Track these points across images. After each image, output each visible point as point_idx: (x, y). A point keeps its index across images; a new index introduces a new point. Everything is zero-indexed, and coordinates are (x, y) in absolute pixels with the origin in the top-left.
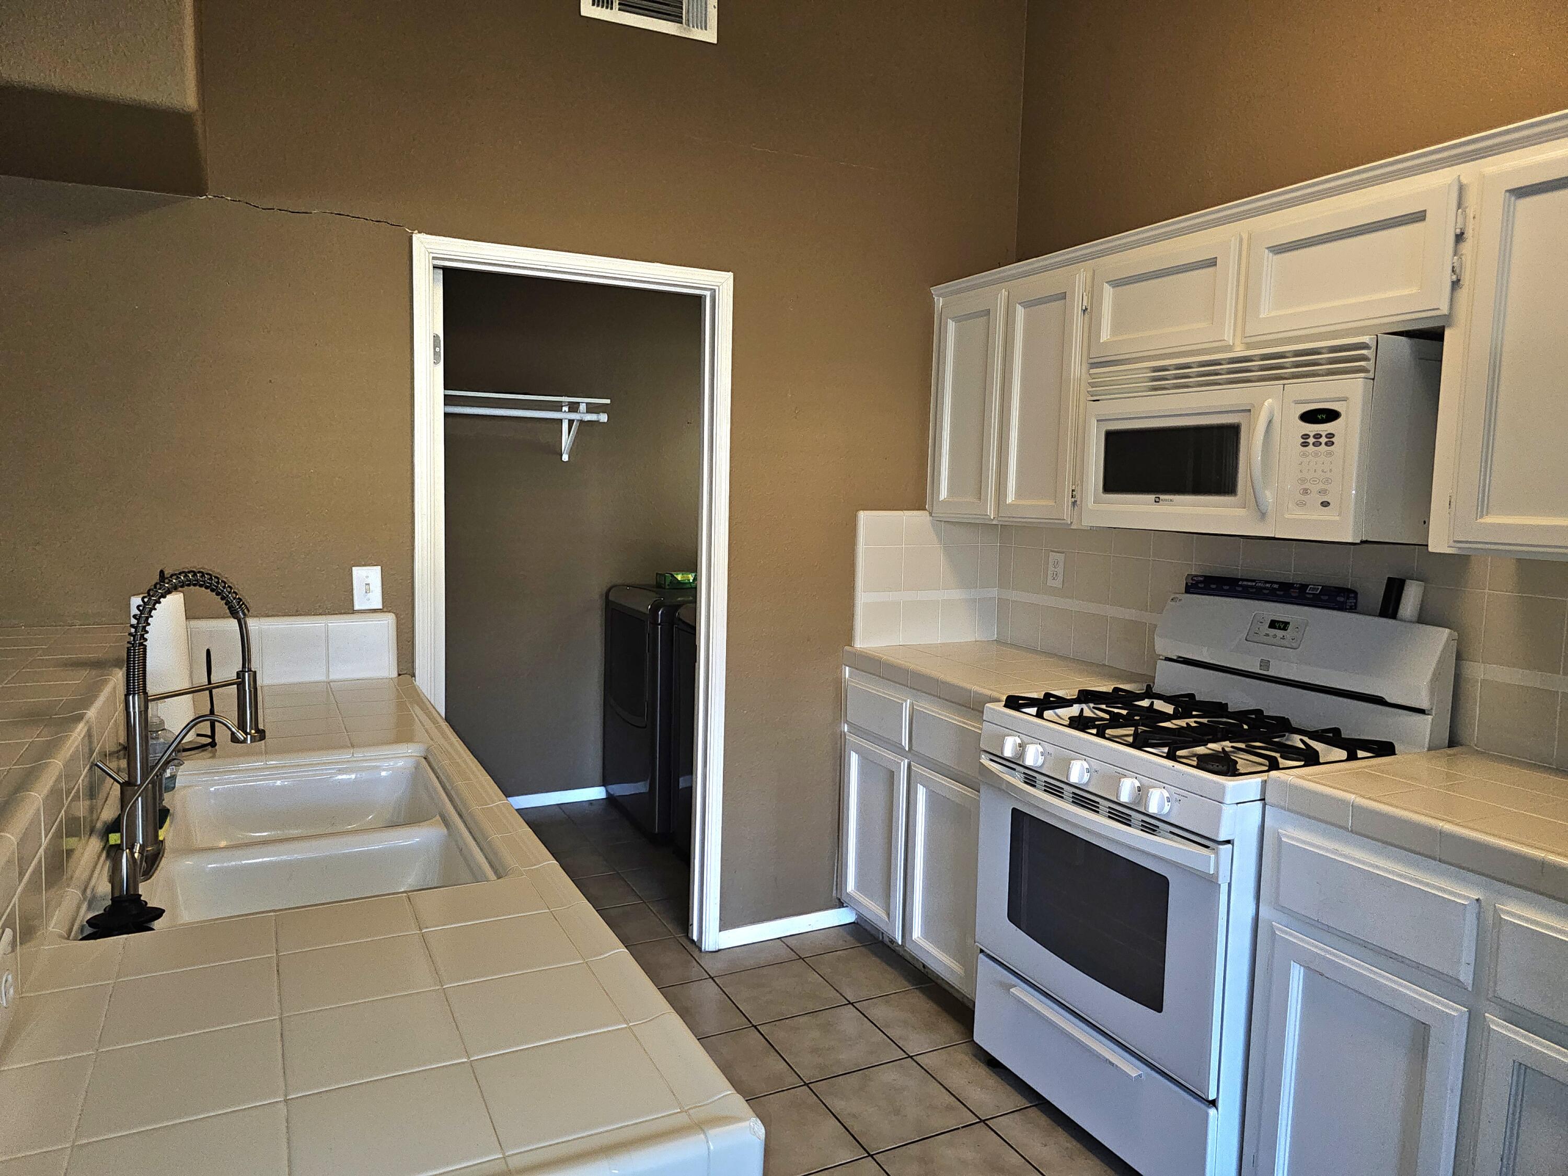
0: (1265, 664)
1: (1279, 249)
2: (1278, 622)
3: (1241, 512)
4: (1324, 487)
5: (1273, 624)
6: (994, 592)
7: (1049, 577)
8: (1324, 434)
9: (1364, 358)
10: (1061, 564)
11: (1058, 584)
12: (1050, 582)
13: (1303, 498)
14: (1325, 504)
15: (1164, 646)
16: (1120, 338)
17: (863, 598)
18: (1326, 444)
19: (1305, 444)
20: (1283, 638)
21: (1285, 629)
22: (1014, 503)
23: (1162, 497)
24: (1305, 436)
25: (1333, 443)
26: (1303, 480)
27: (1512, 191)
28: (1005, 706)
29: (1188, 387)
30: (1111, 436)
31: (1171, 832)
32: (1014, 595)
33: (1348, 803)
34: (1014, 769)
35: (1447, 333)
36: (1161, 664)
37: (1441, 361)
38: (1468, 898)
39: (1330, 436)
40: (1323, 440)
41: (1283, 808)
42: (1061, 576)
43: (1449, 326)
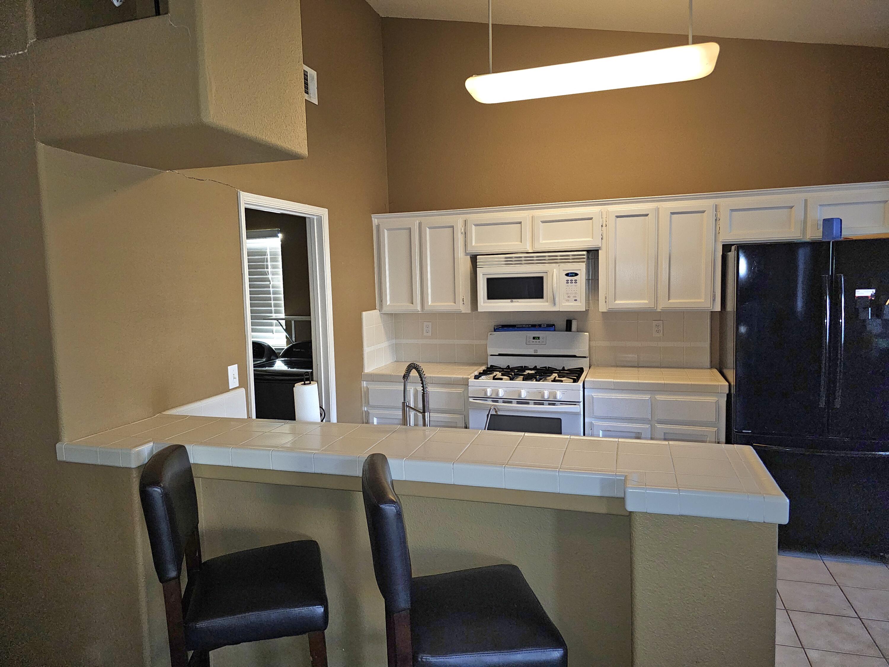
0: (536, 351)
1: (543, 222)
2: (536, 337)
3: (547, 304)
4: (575, 295)
5: (534, 338)
6: (394, 341)
7: (424, 332)
8: (574, 280)
9: (584, 258)
10: (430, 327)
11: (430, 334)
12: (425, 334)
13: (568, 298)
14: (576, 300)
15: (491, 351)
16: (478, 245)
17: (367, 350)
18: (575, 283)
19: (568, 283)
20: (539, 342)
21: (539, 339)
22: (431, 304)
23: (514, 300)
24: (568, 280)
25: (577, 283)
26: (568, 294)
27: (616, 216)
28: (475, 379)
29: (512, 264)
30: (489, 280)
31: (561, 404)
32: (404, 341)
33: (612, 382)
34: (487, 400)
35: (600, 251)
36: (490, 358)
37: (598, 259)
38: (648, 397)
39: (576, 280)
40: (574, 282)
41: (591, 388)
42: (430, 331)
43: (600, 250)
